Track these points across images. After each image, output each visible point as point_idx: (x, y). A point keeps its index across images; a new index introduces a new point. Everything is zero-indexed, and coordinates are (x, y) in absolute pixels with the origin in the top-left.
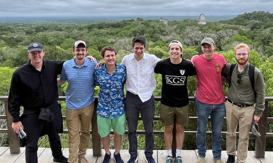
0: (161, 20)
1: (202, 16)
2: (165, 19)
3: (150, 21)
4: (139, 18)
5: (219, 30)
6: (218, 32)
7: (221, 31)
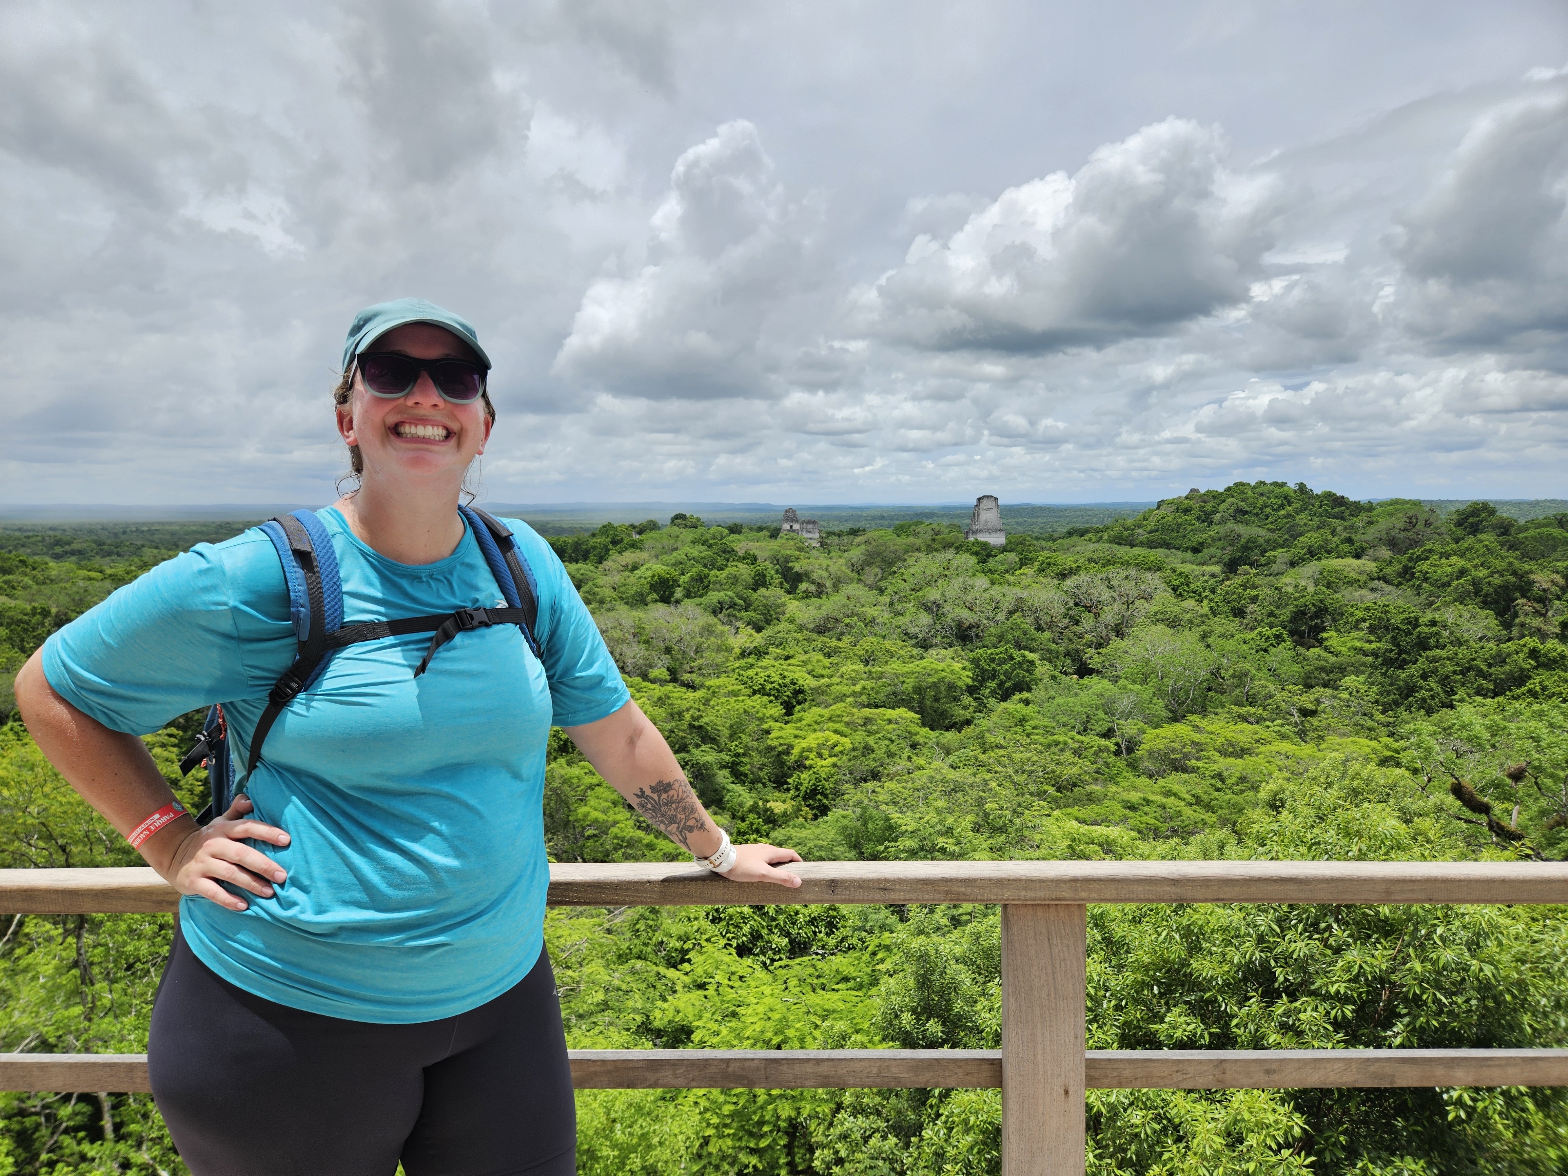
0: (786, 526)
1: (985, 504)
2: (809, 522)
3: (735, 529)
4: (680, 517)
5: (1072, 572)
6: (1069, 582)
7: (1082, 578)
